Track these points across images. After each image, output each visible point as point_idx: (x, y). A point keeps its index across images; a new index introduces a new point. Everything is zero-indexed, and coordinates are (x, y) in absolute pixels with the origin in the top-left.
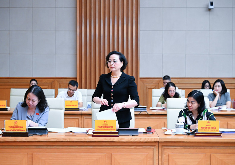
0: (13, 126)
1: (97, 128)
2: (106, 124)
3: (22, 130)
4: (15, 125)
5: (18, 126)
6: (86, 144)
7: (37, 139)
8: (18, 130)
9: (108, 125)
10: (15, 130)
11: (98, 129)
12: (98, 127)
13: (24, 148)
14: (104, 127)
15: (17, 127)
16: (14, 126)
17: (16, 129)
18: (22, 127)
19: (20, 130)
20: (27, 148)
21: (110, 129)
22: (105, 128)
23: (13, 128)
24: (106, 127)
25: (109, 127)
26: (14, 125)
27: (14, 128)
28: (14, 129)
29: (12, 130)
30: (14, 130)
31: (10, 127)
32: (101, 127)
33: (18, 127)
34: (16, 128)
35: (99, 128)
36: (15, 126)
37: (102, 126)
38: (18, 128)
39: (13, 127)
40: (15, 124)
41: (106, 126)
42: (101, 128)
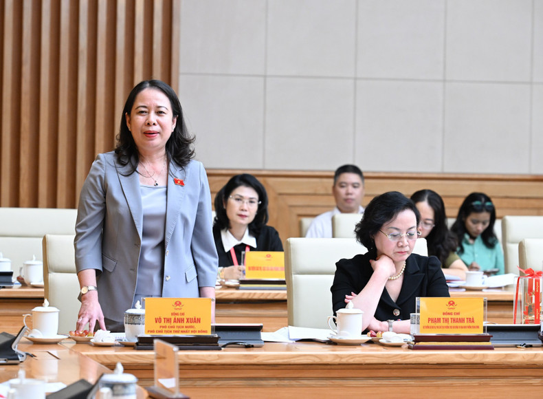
0: (169, 316)
1: (427, 324)
2: (453, 311)
3: (197, 330)
4: (177, 314)
5: (185, 317)
6: (395, 373)
7: (255, 356)
8: (184, 329)
9: (458, 314)
10: (176, 329)
11: (428, 327)
12: (429, 319)
13: (208, 387)
14: (446, 320)
15: (183, 320)
16: (173, 317)
17: (179, 327)
18: (199, 321)
19: (190, 329)
20: (218, 387)
21: (465, 327)
22: (451, 324)
23: (168, 324)
24: (454, 320)
25: (462, 320)
26: (172, 314)
27: (173, 324)
28: (173, 327)
29: (167, 329)
30: (173, 329)
31: (158, 320)
32: (439, 320)
33: (185, 320)
34: (179, 324)
35: (433, 324)
36: (177, 317)
37: (442, 316)
38: (185, 324)
39: (168, 320)
40: (176, 312)
41: (453, 316)
42: (438, 324)
